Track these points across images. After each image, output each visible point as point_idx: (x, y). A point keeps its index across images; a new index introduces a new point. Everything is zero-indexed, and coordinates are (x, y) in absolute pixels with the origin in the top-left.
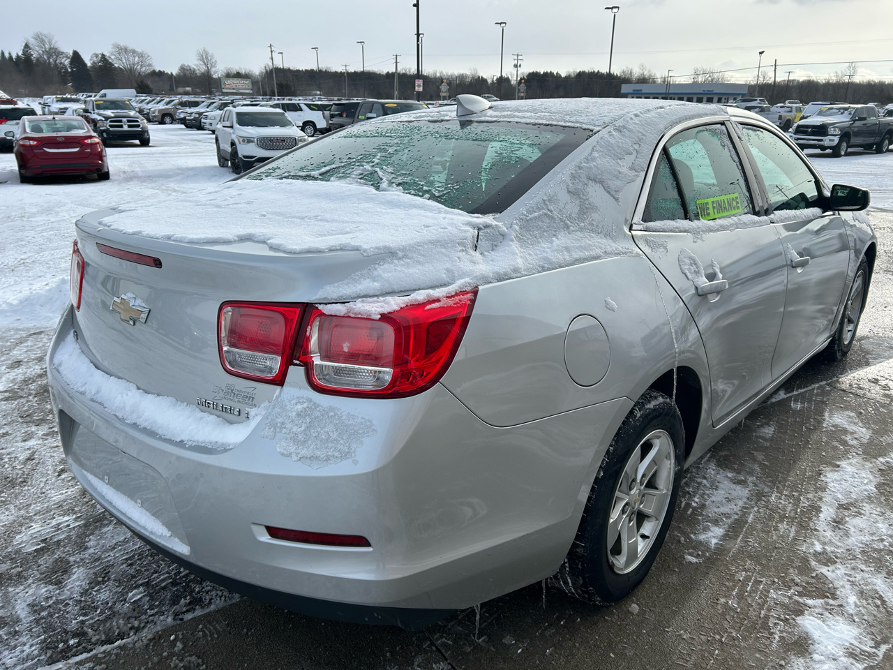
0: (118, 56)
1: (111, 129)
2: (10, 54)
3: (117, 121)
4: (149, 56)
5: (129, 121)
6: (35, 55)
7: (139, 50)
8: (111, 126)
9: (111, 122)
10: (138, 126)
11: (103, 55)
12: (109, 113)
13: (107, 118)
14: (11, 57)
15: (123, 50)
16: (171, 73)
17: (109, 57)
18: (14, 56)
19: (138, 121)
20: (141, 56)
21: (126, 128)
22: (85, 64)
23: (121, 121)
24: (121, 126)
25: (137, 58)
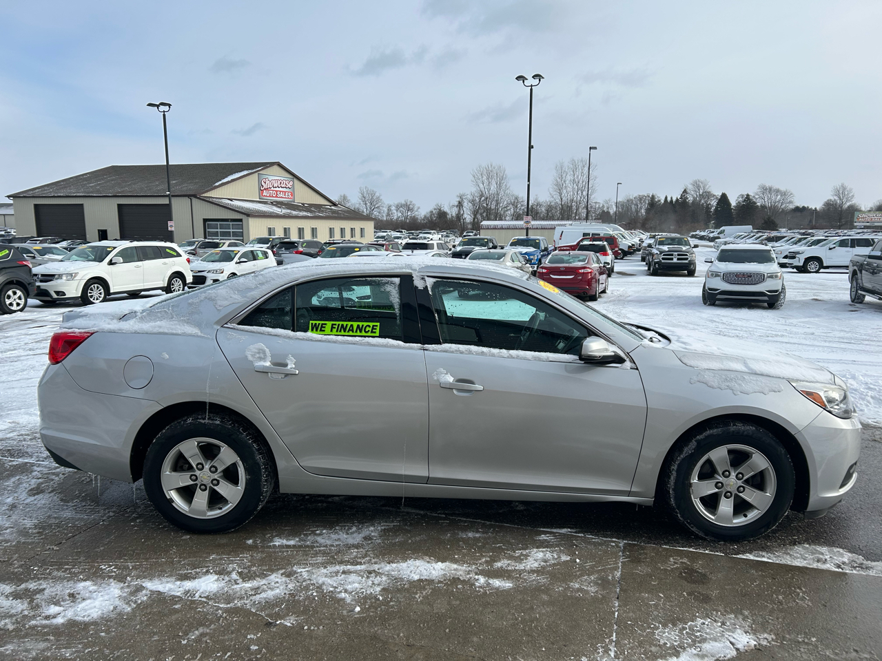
0: (761, 195)
1: (663, 261)
2: (671, 198)
3: (669, 254)
4: (791, 194)
5: (678, 255)
6: (690, 199)
7: (783, 189)
8: (663, 259)
9: (664, 255)
10: (687, 259)
11: (748, 195)
12: (665, 248)
13: (661, 253)
14: (672, 201)
15: (766, 190)
16: (816, 208)
17: (754, 197)
18: (674, 200)
19: (687, 255)
20: (784, 194)
21: (675, 260)
22: (729, 204)
23: (672, 255)
24: (672, 259)
25: (779, 197)
